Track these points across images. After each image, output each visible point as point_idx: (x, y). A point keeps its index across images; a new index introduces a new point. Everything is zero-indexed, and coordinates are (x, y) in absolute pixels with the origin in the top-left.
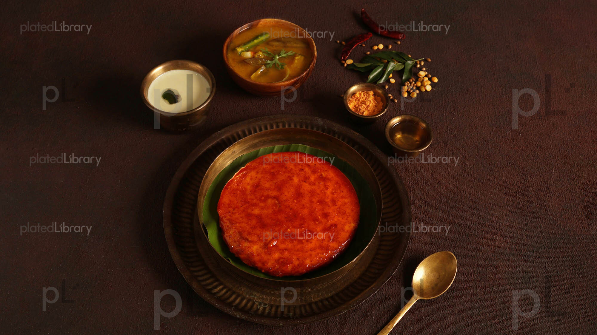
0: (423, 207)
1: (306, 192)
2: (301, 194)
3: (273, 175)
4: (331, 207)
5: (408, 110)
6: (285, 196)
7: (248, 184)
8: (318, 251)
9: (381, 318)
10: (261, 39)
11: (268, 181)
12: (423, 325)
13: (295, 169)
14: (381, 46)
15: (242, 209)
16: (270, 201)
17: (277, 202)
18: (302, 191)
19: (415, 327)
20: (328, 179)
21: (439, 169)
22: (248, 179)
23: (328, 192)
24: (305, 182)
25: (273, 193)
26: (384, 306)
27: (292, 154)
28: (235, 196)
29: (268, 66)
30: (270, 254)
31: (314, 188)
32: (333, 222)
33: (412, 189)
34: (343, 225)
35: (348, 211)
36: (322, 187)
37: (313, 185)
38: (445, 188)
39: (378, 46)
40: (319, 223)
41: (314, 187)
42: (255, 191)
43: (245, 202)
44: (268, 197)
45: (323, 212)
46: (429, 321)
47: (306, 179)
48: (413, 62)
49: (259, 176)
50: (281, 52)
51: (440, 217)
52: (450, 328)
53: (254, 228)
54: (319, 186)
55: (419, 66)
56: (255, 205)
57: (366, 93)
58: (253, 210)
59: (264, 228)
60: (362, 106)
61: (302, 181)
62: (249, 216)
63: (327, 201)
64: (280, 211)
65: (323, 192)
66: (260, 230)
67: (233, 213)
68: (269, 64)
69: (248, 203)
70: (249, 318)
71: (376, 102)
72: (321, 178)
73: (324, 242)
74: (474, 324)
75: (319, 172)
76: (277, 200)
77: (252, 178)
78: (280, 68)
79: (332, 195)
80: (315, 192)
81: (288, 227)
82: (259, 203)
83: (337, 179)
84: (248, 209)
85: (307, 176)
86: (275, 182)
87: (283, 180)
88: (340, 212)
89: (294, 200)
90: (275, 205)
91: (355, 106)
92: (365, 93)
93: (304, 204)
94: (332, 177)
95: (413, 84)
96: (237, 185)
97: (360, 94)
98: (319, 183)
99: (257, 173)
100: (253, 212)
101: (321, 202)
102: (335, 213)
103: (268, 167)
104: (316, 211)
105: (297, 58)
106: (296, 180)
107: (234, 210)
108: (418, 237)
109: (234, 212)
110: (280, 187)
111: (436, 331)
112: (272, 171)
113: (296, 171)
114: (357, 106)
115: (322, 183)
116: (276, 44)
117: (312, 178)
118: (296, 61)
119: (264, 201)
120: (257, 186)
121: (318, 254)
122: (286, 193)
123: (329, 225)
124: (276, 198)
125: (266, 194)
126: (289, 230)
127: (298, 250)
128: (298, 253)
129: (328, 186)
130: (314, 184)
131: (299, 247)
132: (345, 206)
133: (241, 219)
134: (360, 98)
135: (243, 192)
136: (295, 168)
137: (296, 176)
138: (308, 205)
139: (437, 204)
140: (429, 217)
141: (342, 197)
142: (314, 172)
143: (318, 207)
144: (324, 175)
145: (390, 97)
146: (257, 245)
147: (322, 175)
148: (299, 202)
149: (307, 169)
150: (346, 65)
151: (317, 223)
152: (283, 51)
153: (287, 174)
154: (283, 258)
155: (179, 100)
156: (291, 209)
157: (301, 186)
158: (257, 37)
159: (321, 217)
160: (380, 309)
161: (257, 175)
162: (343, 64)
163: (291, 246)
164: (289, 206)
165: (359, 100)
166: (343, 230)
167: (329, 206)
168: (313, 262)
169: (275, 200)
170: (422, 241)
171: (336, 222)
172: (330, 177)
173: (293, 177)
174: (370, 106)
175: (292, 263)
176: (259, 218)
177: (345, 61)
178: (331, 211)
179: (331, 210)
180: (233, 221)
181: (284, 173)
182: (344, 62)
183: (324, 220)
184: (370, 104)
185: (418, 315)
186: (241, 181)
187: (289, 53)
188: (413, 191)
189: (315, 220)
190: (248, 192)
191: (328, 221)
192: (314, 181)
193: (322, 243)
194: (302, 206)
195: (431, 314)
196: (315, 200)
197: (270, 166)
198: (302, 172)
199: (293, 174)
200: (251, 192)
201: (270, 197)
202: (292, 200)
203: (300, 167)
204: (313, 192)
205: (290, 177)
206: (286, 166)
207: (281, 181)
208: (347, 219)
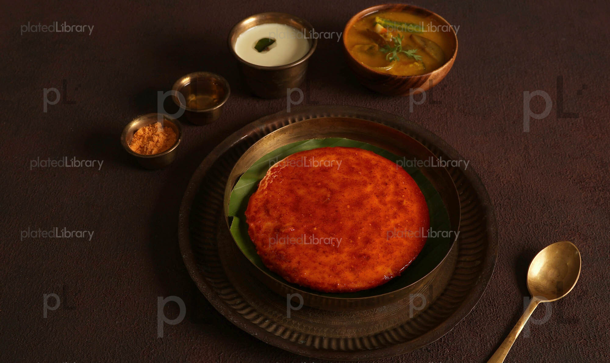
1: (368, 206)
2: (362, 204)
3: (351, 171)
4: (381, 237)
6: (343, 196)
8: (327, 269)
11: (340, 172)
13: (379, 179)
15: (291, 181)
16: (323, 191)
17: (329, 196)
18: (365, 202)
20: (406, 210)
23: (393, 222)
24: (377, 196)
25: (334, 186)
27: (390, 164)
31: (380, 208)
32: (370, 253)
34: (378, 262)
35: (397, 253)
36: (391, 212)
37: (383, 204)
40: (353, 243)
41: (381, 206)
42: (318, 173)
43: (300, 176)
44: (325, 186)
45: (368, 236)
47: (381, 195)
53: (285, 205)
54: (388, 210)
56: (305, 185)
58: (298, 189)
59: (293, 211)
61: (375, 193)
62: (291, 192)
63: (383, 228)
64: (325, 206)
65: (387, 217)
66: (287, 211)
69: (302, 179)
72: (399, 205)
73: (341, 265)
75: (402, 197)
79: (394, 227)
80: (379, 212)
81: (317, 226)
82: (310, 186)
83: (416, 216)
84: (296, 185)
85: (385, 192)
86: (346, 177)
87: (356, 181)
88: (386, 248)
89: (347, 205)
90: (325, 197)
93: (355, 215)
94: (412, 211)
98: (391, 206)
99: (339, 159)
101: (376, 226)
102: (381, 246)
103: (353, 160)
104: (361, 230)
106: (369, 189)
110: (344, 185)
112: (354, 166)
113: (378, 181)
115: (395, 209)
117: (388, 199)
119: (318, 187)
120: (324, 170)
121: (324, 272)
122: (346, 194)
123: (363, 252)
124: (333, 192)
125: (326, 182)
126: (315, 229)
128: (305, 256)
129: (399, 216)
130: (385, 204)
132: (398, 247)
133: (280, 189)
137: (373, 185)
138: (358, 220)
142: (396, 194)
143: (366, 228)
144: (404, 203)
146: (272, 222)
147: (402, 201)
148: (352, 210)
149: (392, 187)
151: (351, 241)
153: (365, 178)
154: (284, 251)
156: (337, 211)
157: (369, 198)
159: (361, 239)
164: (337, 207)
166: (373, 267)
167: (380, 235)
168: (312, 276)
169: (330, 192)
171: (373, 254)
172: (410, 209)
173: (369, 184)
176: (298, 200)
178: (377, 241)
181: (364, 175)
183: (360, 244)
189: (352, 238)
191: (364, 248)
192: (389, 202)
193: (338, 264)
194: (351, 216)
196: (370, 219)
197: (357, 161)
198: (384, 187)
199: (372, 181)
200: (313, 171)
201: (327, 188)
202: (346, 203)
203: (387, 180)
204: (374, 211)
205: (366, 183)
206: (373, 170)
207: (353, 180)
208: (388, 260)
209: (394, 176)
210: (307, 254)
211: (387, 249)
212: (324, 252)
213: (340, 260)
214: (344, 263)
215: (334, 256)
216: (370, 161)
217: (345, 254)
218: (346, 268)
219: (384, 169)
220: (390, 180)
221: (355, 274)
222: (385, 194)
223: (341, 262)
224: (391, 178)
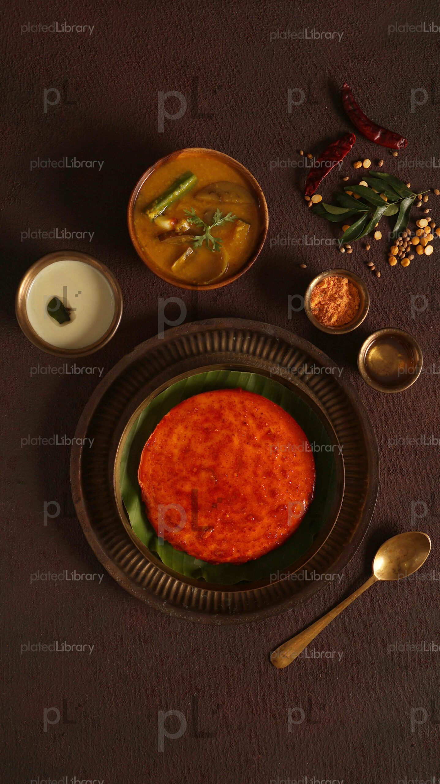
0: (395, 451)
1: (250, 461)
2: (243, 463)
3: (207, 433)
4: (280, 481)
5: (394, 290)
6: (223, 467)
7: (175, 447)
8: (263, 540)
9: (330, 599)
10: (185, 187)
11: (201, 443)
12: (376, 606)
14: (367, 164)
15: (169, 483)
16: (204, 475)
17: (213, 476)
18: (244, 458)
19: (367, 608)
20: (279, 437)
21: (424, 393)
22: (174, 438)
23: (277, 458)
24: (249, 443)
25: (207, 462)
26: (334, 584)
27: (231, 396)
28: (159, 464)
29: (197, 244)
30: (205, 545)
31: (259, 454)
32: (282, 502)
33: (384, 425)
34: (293, 504)
35: (301, 484)
37: (258, 448)
38: (427, 422)
39: (362, 162)
40: (264, 505)
41: (260, 451)
42: (184, 458)
43: (173, 473)
44: (200, 468)
45: (270, 489)
46: (383, 601)
47: (249, 439)
48: (413, 198)
49: (189, 434)
50: (215, 215)
51: (414, 467)
52: (405, 609)
53: (186, 511)
54: (266, 450)
55: (420, 204)
56: (186, 479)
57: (337, 279)
58: (182, 486)
59: (197, 512)
60: (330, 304)
61: (245, 442)
62: (179, 493)
63: (276, 471)
64: (217, 489)
66: (192, 516)
67: (158, 489)
68: (197, 240)
69: (177, 475)
70: (183, 616)
71: (350, 297)
72: (270, 436)
73: (270, 530)
74: (433, 603)
75: (266, 427)
76: (213, 474)
77: (179, 437)
78: (214, 250)
79: (281, 462)
80: (261, 459)
81: (226, 512)
82: (189, 477)
83: (289, 435)
84: (177, 484)
85: (251, 434)
86: (209, 444)
87: (220, 441)
88: (290, 487)
89: (233, 473)
90: (210, 481)
91: (320, 303)
92: (336, 281)
93: (247, 478)
94: (284, 433)
95: (408, 242)
96: (162, 448)
97: (329, 283)
98: (266, 444)
99: (186, 427)
100: (183, 489)
101: (269, 474)
102: (285, 488)
103: (199, 419)
104: (261, 488)
105: (239, 229)
106: (236, 441)
107: (159, 484)
108: (383, 495)
109: (159, 487)
110: (216, 454)
111: (390, 612)
112: (206, 425)
113: (236, 425)
114: (322, 303)
115: (271, 444)
116: (207, 198)
117: (257, 438)
118: (238, 236)
119: (196, 474)
120: (186, 451)
121: (262, 544)
122: (224, 464)
123: (276, 508)
124: (212, 469)
125: (198, 463)
126: (228, 516)
127: (238, 541)
128: (238, 543)
130: (259, 446)
131: (239, 536)
132: (297, 478)
133: (168, 498)
134: (327, 290)
135: (170, 458)
136: (236, 420)
137: (236, 434)
138: (252, 481)
139: (414, 447)
140: (401, 466)
141: (295, 464)
142: (260, 426)
143: (263, 481)
144: (272, 431)
145: (372, 267)
146: (190, 533)
147: (269, 431)
148: (240, 475)
149: (251, 422)
150: (311, 204)
151: (262, 504)
152: (218, 214)
153: (224, 432)
154: (220, 551)
155: (72, 316)
156: (230, 487)
157: (243, 451)
158: (177, 184)
159: (267, 496)
160: (329, 588)
161: (185, 433)
162: (307, 203)
163: (230, 535)
164: (228, 483)
165: (326, 293)
166: (293, 511)
167: (278, 480)
169: (211, 473)
170: (387, 500)
171: (285, 501)
172: (280, 433)
173: (233, 437)
174: (342, 305)
175: (231, 556)
176: (192, 497)
177: (311, 197)
179: (279, 486)
180: (159, 500)
181: (222, 429)
182: (308, 199)
183: (270, 500)
184: (342, 303)
185: (371, 595)
186: (166, 441)
187: (227, 218)
188: (385, 426)
189: (260, 498)
190: (175, 459)
191: (276, 501)
192: (260, 441)
193: (267, 531)
194: (244, 482)
195: (386, 593)
196: (260, 472)
197: (203, 418)
198: (245, 428)
199: (233, 431)
200: (179, 459)
201: (204, 469)
202: (231, 472)
203: (242, 419)
204: (258, 460)
205: (229, 437)
206: (223, 417)
207: (217, 443)
208: (298, 496)
209: (244, 408)
210: (238, 540)
211: (293, 488)
212: (250, 529)
213: (266, 526)
214: (270, 526)
215: (260, 526)
216: (213, 408)
217: (266, 518)
218: (275, 528)
219: (231, 406)
220: (244, 416)
221: (285, 527)
222: (252, 436)
223: (268, 527)
224: (243, 413)
